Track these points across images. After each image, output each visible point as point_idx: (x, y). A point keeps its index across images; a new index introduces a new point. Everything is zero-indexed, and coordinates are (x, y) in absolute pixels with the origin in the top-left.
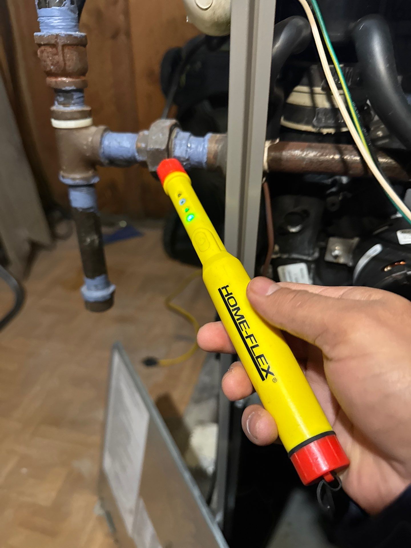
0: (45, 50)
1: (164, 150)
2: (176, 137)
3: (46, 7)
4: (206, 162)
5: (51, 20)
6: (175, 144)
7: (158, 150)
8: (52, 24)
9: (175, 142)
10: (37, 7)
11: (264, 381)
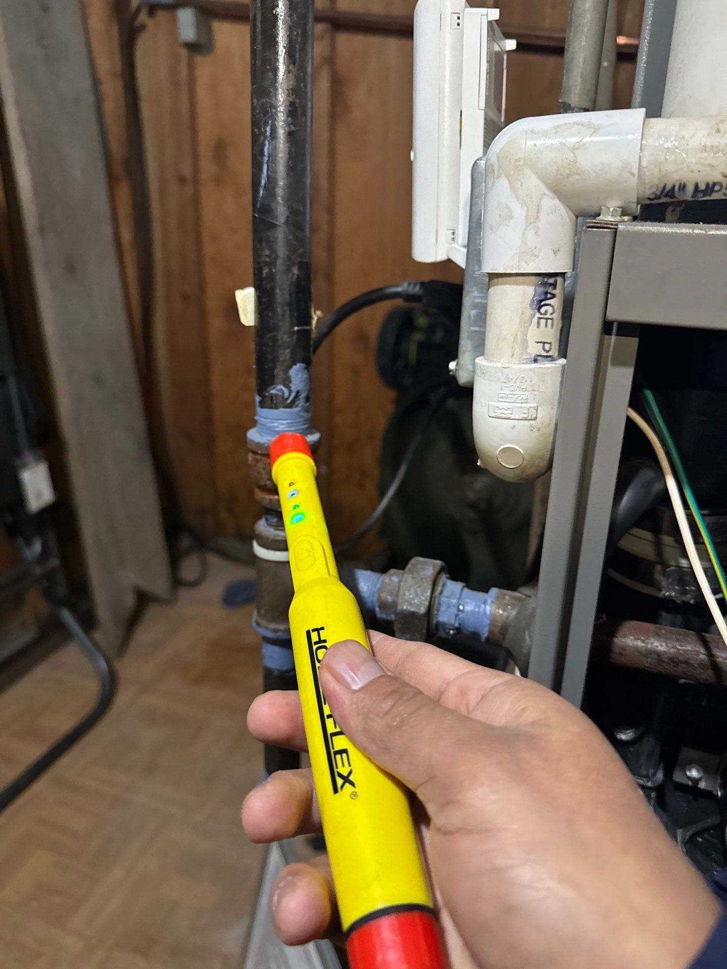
0: (261, 459)
1: (424, 615)
2: (441, 592)
3: (271, 408)
4: (487, 638)
5: (275, 424)
6: (439, 604)
7: (413, 614)
8: (277, 429)
9: (439, 600)
10: (258, 404)
11: (337, 794)
